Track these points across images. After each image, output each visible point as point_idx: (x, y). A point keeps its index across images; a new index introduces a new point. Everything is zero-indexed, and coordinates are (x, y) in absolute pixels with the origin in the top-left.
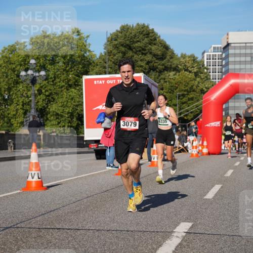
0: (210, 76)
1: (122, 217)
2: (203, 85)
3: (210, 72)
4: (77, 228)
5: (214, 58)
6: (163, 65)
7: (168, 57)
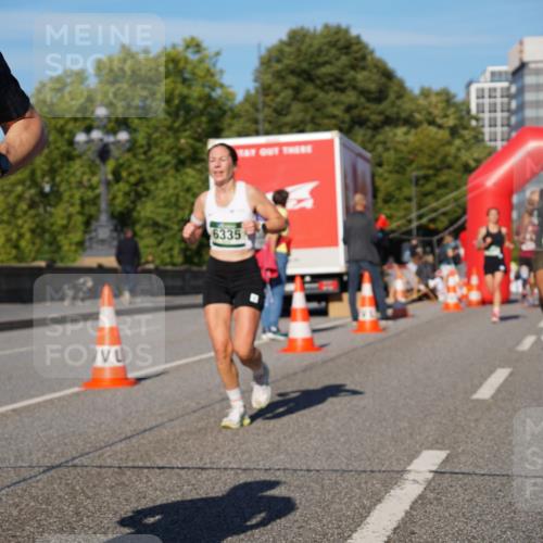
0: (483, 134)
1: (297, 441)
2: (468, 154)
3: (483, 126)
4: (201, 465)
5: (493, 94)
6: (381, 113)
7: (392, 96)
